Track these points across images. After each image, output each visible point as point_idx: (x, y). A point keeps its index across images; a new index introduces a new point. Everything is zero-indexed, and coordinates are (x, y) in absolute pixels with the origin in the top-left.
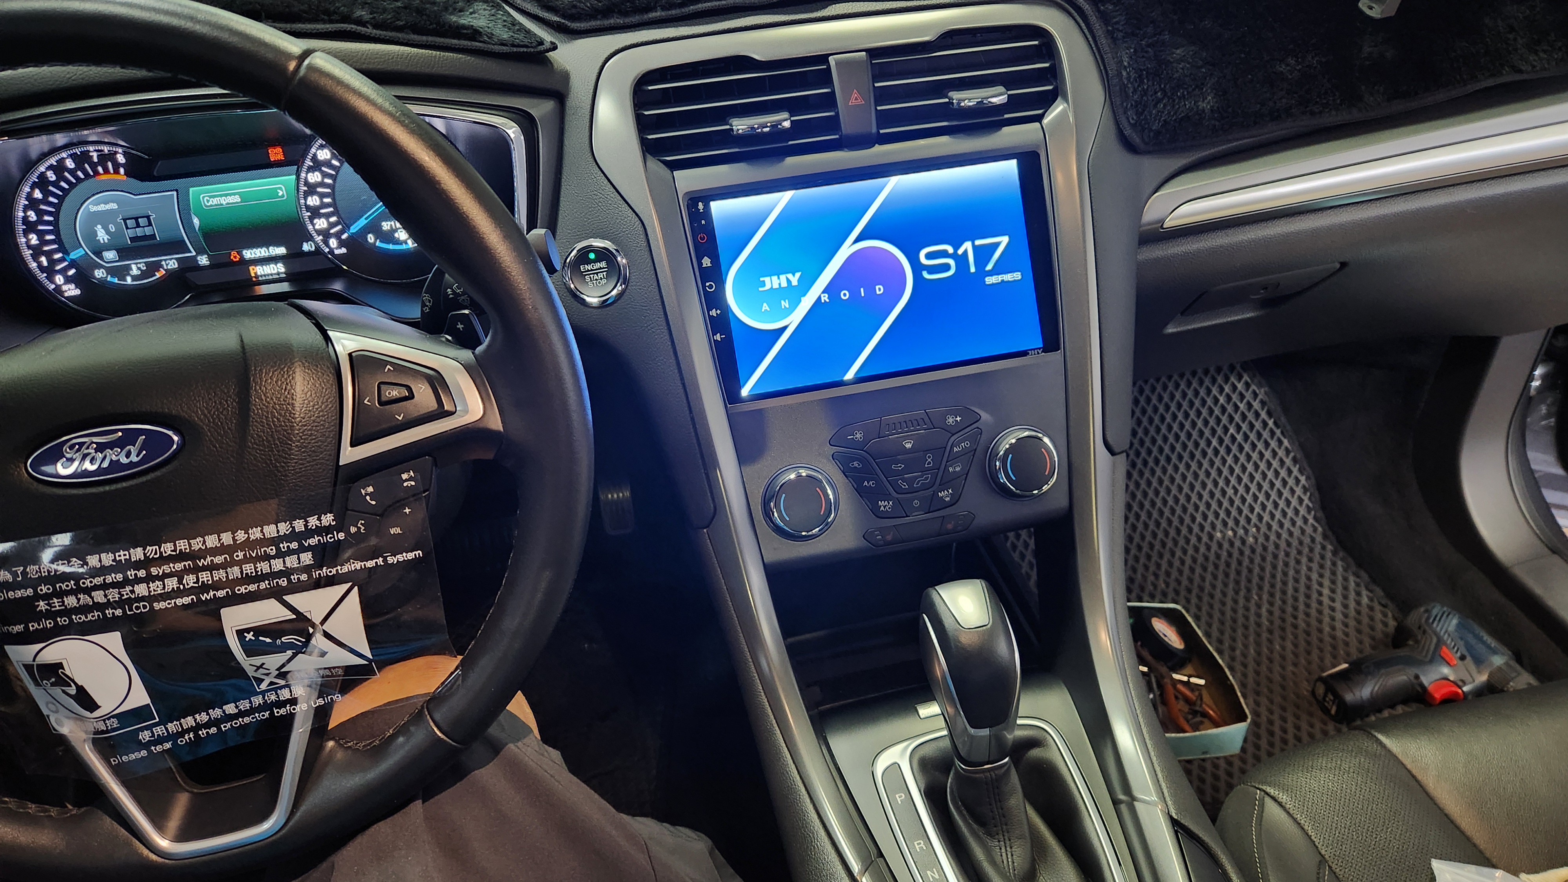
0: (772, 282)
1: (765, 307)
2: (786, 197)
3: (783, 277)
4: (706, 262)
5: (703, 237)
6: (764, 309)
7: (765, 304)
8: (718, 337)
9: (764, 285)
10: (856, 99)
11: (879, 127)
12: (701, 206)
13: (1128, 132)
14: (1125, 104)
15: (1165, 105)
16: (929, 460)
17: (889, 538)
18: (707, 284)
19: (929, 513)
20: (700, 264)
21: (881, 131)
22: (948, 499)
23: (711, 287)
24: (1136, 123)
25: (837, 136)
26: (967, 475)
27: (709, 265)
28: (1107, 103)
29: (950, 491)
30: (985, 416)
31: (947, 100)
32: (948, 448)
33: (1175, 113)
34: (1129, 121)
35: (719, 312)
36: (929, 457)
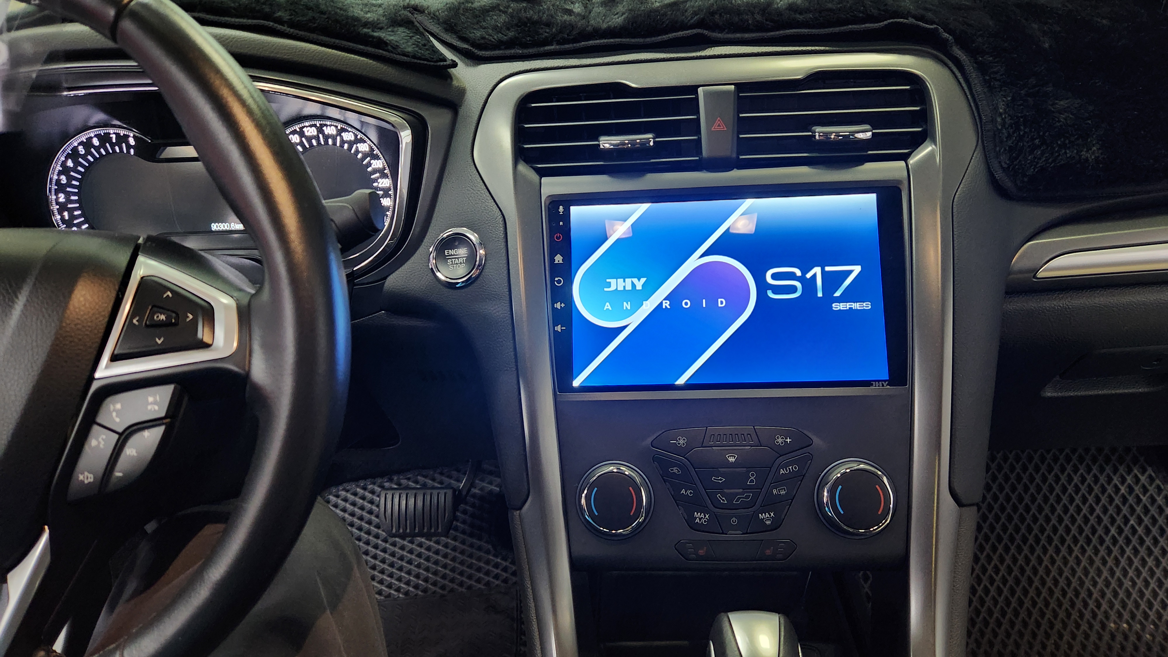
0: (617, 284)
1: (608, 306)
2: (641, 209)
3: (628, 281)
4: (559, 259)
5: (558, 237)
6: (606, 308)
7: (608, 304)
8: (559, 328)
9: (610, 287)
10: (719, 126)
11: (739, 153)
12: (561, 209)
13: (999, 175)
14: (998, 149)
15: (1043, 154)
16: (752, 478)
17: (701, 552)
18: (556, 279)
19: (747, 533)
20: (552, 260)
21: (741, 157)
22: (768, 522)
23: (559, 282)
24: (1009, 167)
25: (697, 158)
26: (792, 500)
27: (561, 262)
28: (978, 147)
29: (772, 514)
30: (817, 441)
31: (810, 134)
32: (774, 469)
33: (1053, 161)
34: (1001, 166)
35: (563, 305)
36: (752, 475)
